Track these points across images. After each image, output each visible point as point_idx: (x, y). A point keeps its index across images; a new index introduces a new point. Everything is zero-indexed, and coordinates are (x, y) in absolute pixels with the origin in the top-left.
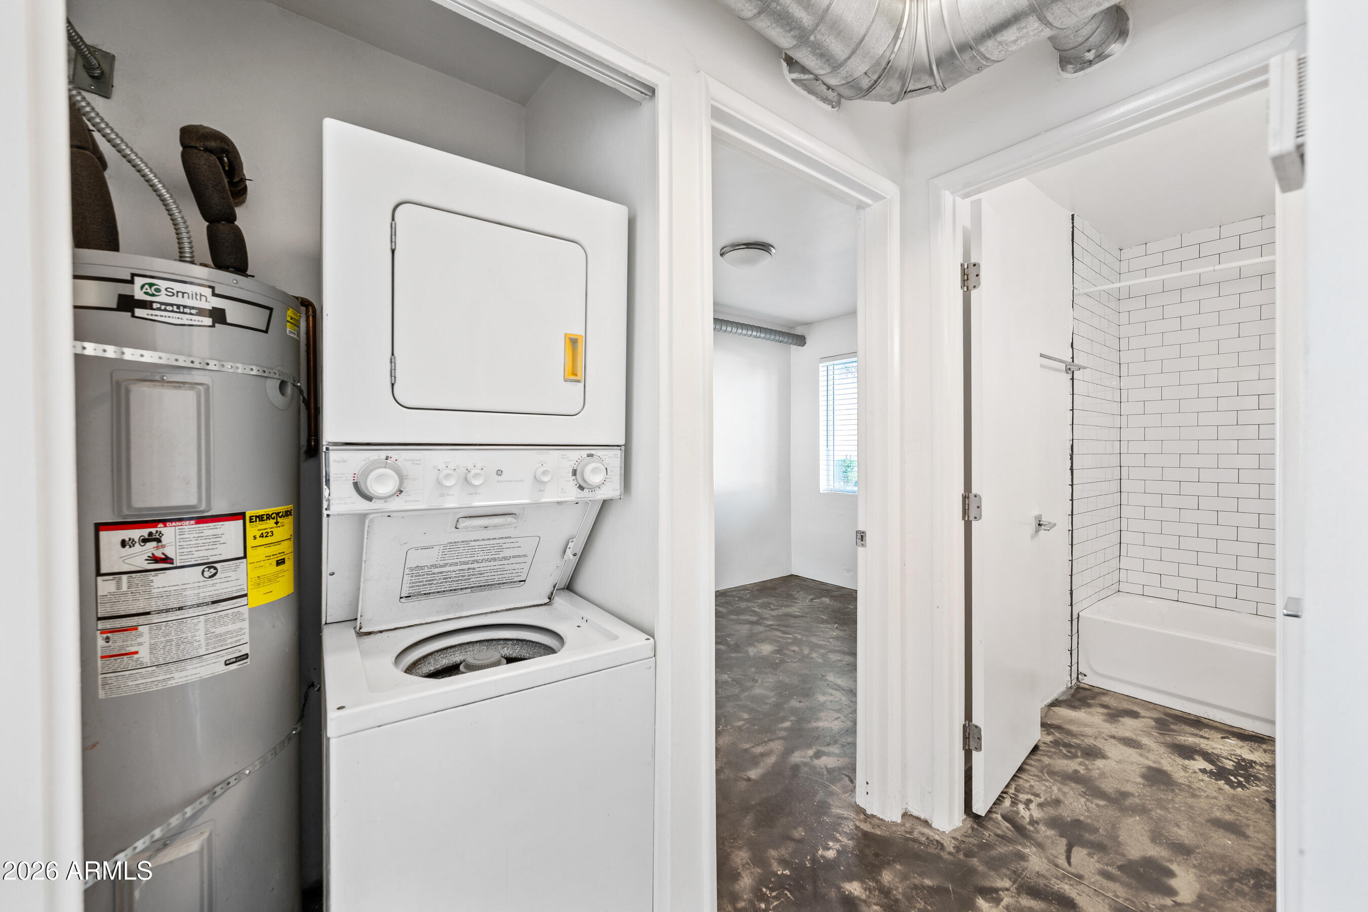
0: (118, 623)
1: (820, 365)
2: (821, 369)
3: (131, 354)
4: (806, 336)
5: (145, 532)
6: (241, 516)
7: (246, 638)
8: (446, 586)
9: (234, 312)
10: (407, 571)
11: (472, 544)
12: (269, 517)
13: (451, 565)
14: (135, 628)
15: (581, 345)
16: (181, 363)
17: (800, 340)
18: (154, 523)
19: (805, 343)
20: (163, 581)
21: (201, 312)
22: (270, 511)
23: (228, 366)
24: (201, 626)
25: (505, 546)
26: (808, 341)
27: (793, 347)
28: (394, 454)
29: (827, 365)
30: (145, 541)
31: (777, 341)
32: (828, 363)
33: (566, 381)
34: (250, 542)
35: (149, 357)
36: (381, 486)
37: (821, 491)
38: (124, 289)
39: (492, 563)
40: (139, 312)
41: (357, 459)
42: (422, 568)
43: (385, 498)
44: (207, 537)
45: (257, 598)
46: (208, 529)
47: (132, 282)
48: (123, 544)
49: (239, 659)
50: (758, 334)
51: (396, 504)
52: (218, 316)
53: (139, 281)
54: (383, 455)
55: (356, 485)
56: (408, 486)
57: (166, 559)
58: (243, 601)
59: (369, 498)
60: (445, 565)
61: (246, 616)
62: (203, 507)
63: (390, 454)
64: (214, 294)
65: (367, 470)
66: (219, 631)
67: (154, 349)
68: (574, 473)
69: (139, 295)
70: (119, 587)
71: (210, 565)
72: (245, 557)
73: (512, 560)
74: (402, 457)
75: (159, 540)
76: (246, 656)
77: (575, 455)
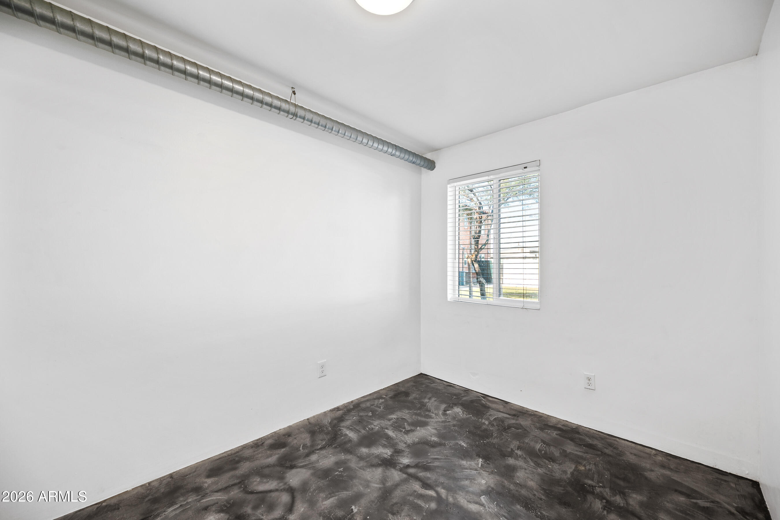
1: (449, 186)
2: (449, 189)
4: (436, 162)
17: (431, 165)
19: (435, 167)
26: (437, 165)
27: (424, 170)
29: (455, 185)
31: (411, 162)
32: (455, 184)
37: (449, 300)
50: (394, 152)
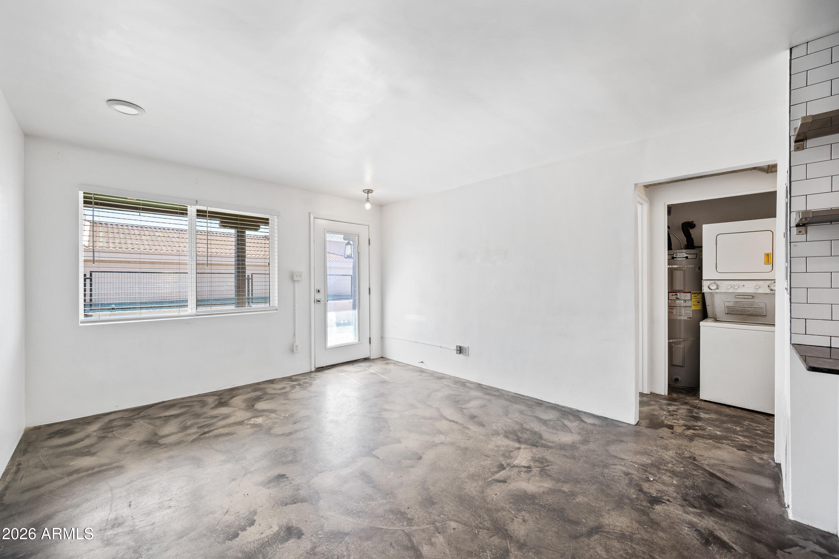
0: (671, 307)
3: (673, 266)
5: (675, 294)
6: (691, 292)
7: (691, 315)
8: (738, 313)
9: (689, 256)
10: (725, 307)
11: (742, 302)
12: (696, 293)
13: (738, 307)
14: (673, 308)
15: (771, 257)
16: (681, 267)
18: (676, 292)
20: (678, 302)
21: (684, 257)
22: (696, 292)
23: (688, 266)
24: (683, 310)
25: (754, 304)
28: (716, 282)
30: (675, 295)
33: (765, 264)
34: (692, 297)
35: (676, 266)
36: (713, 287)
38: (673, 256)
39: (751, 309)
40: (675, 259)
41: (709, 282)
42: (730, 307)
43: (714, 290)
44: (684, 295)
45: (693, 308)
46: (685, 294)
47: (674, 255)
48: (672, 295)
49: (690, 318)
51: (717, 291)
52: (687, 258)
53: (675, 254)
54: (714, 282)
55: (709, 287)
56: (719, 288)
57: (678, 298)
58: (691, 308)
59: (711, 290)
60: (736, 307)
61: (691, 311)
62: (684, 290)
63: (715, 281)
64: (686, 254)
65: (710, 285)
66: (686, 312)
67: (677, 265)
68: (769, 286)
69: (675, 256)
70: (671, 302)
71: (685, 300)
72: (691, 300)
73: (758, 309)
74: (717, 282)
75: (677, 295)
76: (691, 318)
77: (769, 282)
